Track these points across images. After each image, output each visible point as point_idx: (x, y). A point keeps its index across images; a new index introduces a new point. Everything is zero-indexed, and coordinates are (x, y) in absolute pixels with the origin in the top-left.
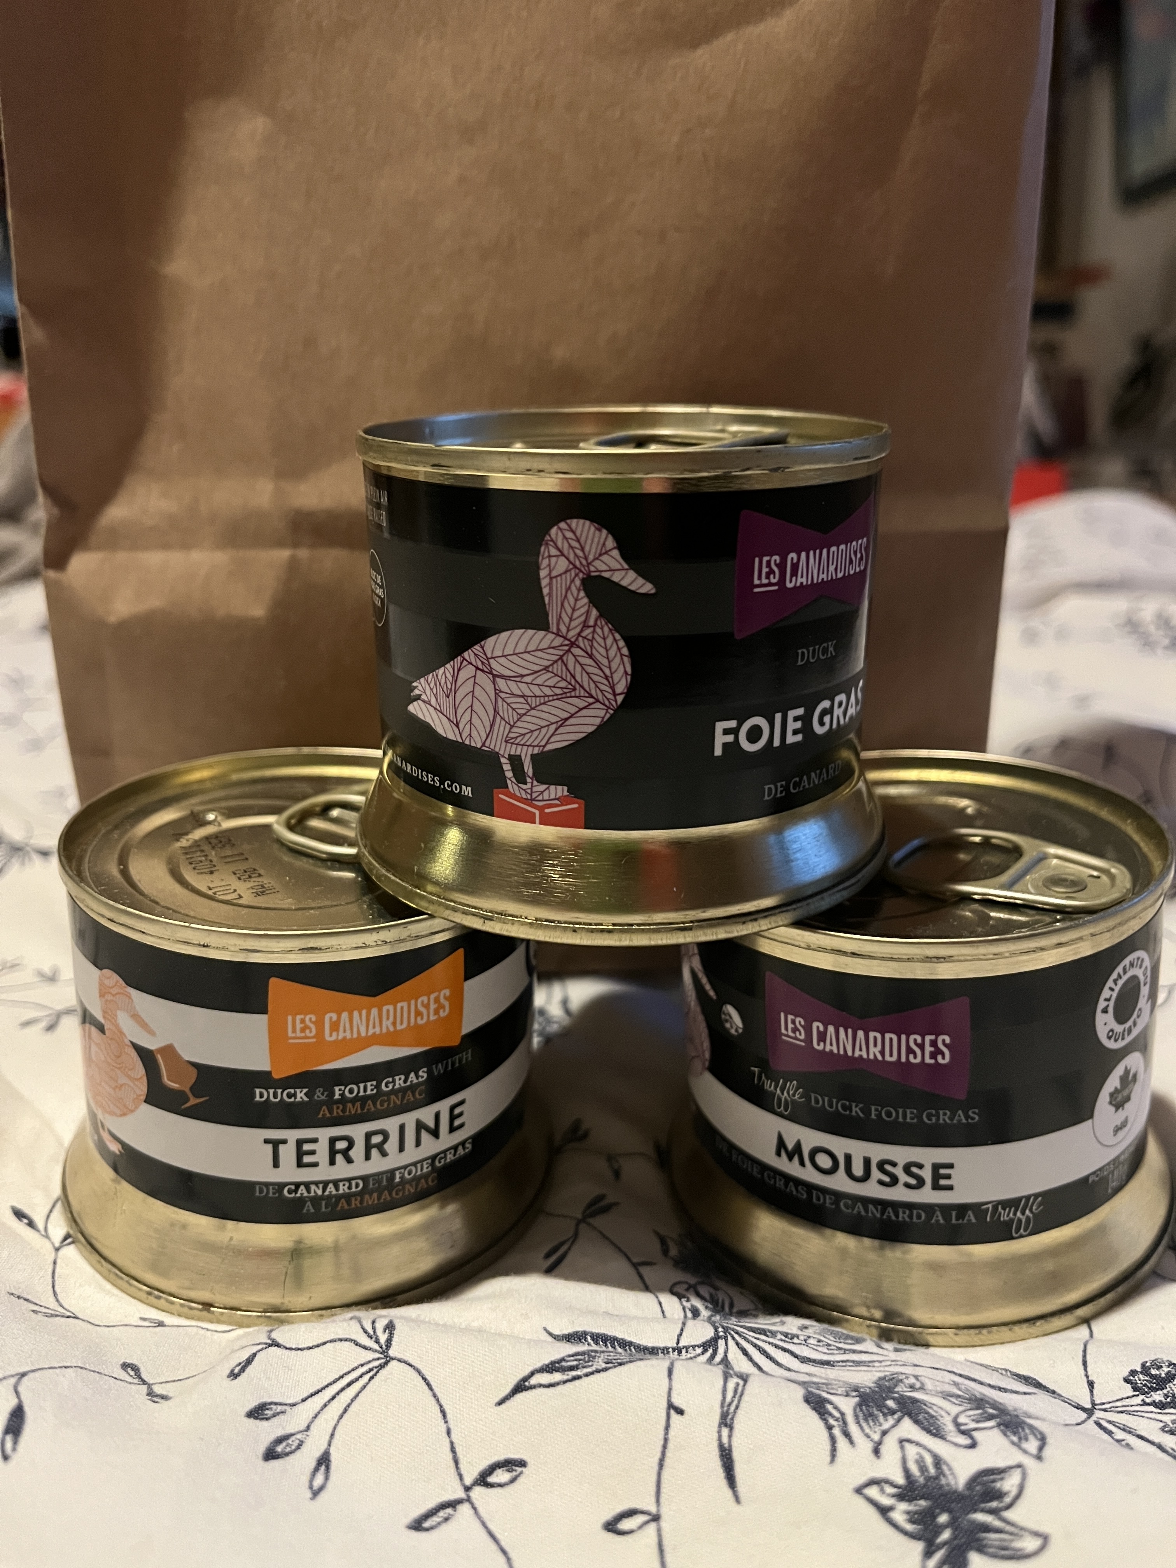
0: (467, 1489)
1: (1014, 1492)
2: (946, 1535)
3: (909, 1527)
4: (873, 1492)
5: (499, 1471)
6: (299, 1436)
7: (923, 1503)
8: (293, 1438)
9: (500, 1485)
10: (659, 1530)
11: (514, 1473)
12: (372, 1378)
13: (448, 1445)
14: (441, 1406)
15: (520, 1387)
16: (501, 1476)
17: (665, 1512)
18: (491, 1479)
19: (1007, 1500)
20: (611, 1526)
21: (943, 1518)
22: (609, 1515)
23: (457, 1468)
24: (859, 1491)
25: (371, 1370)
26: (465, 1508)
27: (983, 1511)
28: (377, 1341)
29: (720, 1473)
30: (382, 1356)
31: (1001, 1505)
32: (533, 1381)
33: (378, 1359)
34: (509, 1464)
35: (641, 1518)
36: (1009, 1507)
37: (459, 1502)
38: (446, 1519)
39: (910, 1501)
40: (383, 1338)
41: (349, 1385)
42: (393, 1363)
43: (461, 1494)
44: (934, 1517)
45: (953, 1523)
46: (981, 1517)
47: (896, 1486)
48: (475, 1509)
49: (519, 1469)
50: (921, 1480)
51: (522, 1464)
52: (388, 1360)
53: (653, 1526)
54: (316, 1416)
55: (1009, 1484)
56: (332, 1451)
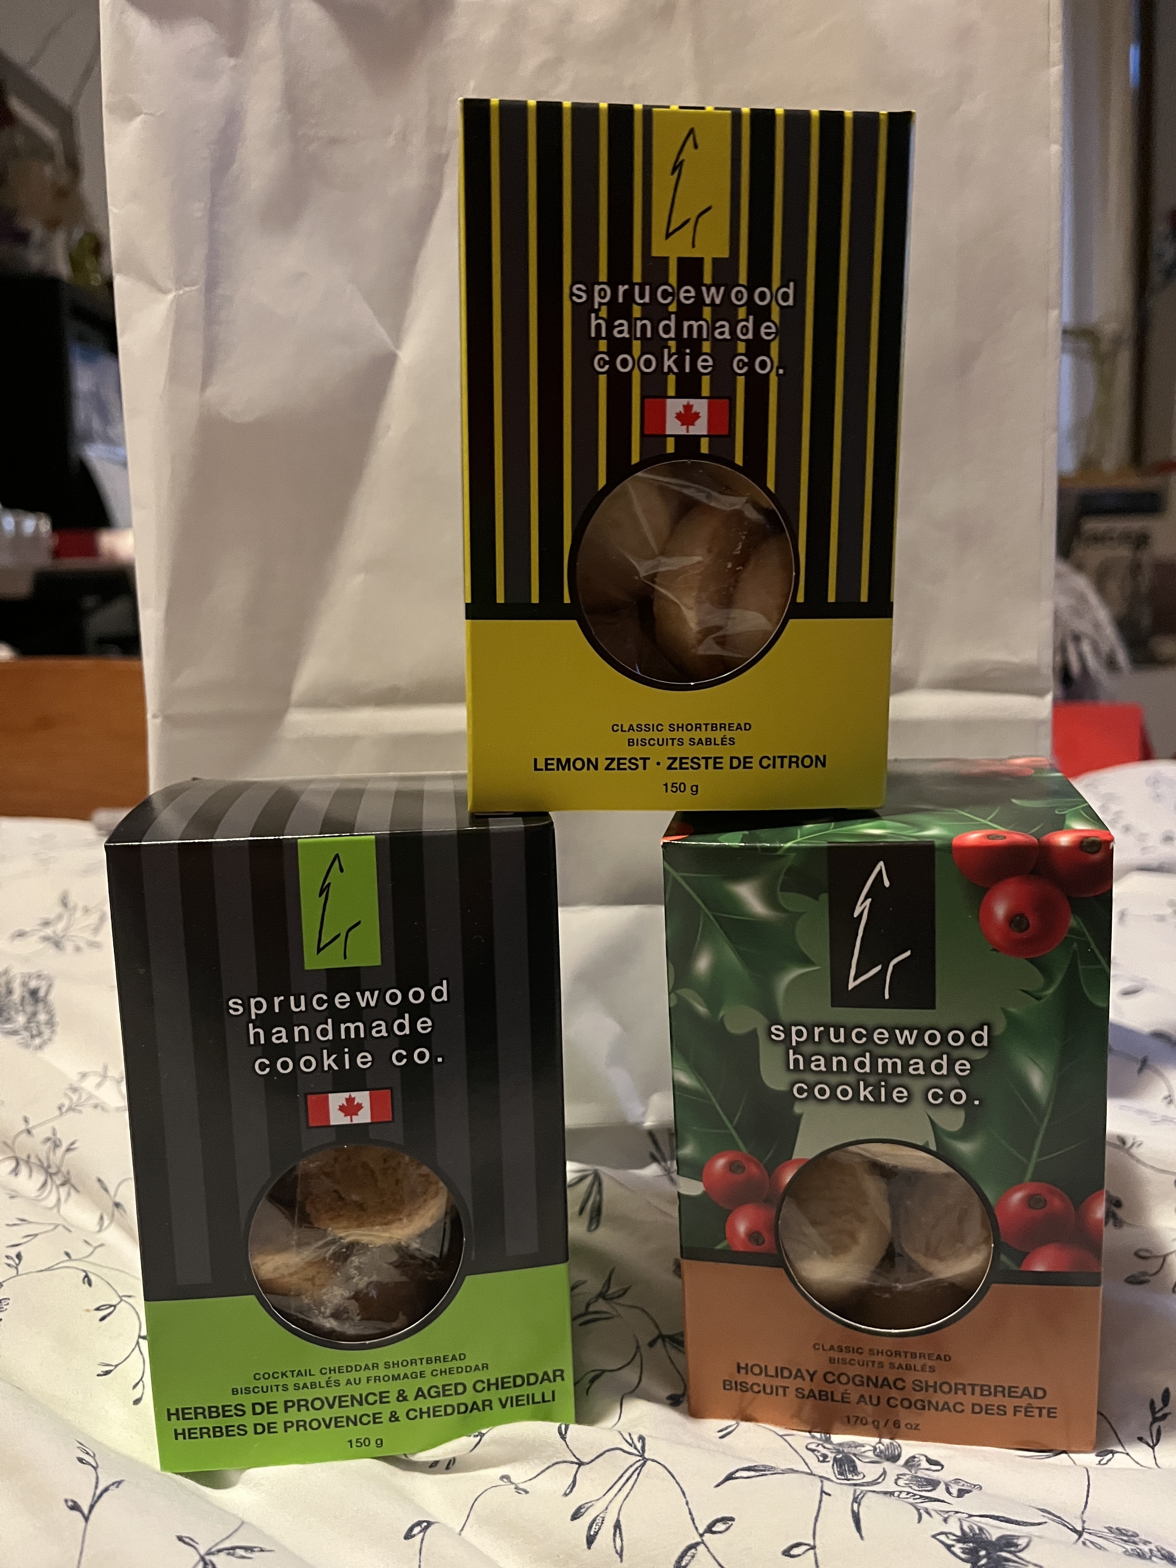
0: (701, 1535)
1: (1024, 1545)
2: (984, 1561)
3: (963, 1556)
4: (942, 1538)
5: (718, 1524)
6: (601, 1515)
7: (971, 1545)
8: (598, 1518)
9: (720, 1532)
10: (815, 1554)
11: (728, 1525)
12: (639, 1474)
13: (688, 1511)
14: (681, 1488)
15: (730, 1477)
16: (720, 1527)
17: (818, 1543)
18: (714, 1529)
19: (1020, 1548)
20: (787, 1553)
21: (983, 1553)
22: (785, 1547)
23: (694, 1523)
24: (934, 1536)
25: (637, 1469)
26: (701, 1548)
27: (1006, 1551)
28: (636, 1448)
29: (853, 1525)
30: (641, 1458)
31: (1016, 1550)
32: (737, 1475)
33: (639, 1461)
34: (723, 1520)
35: (804, 1548)
36: (1020, 1551)
37: (698, 1544)
38: (693, 1557)
39: (964, 1543)
40: (639, 1446)
41: (628, 1480)
42: (649, 1462)
43: (698, 1539)
44: (978, 1552)
45: (988, 1556)
46: (1004, 1554)
47: (954, 1535)
48: (707, 1548)
49: (730, 1523)
50: (971, 1534)
51: (732, 1519)
52: (645, 1460)
53: (812, 1552)
54: (611, 1502)
55: (1022, 1542)
56: (621, 1518)
